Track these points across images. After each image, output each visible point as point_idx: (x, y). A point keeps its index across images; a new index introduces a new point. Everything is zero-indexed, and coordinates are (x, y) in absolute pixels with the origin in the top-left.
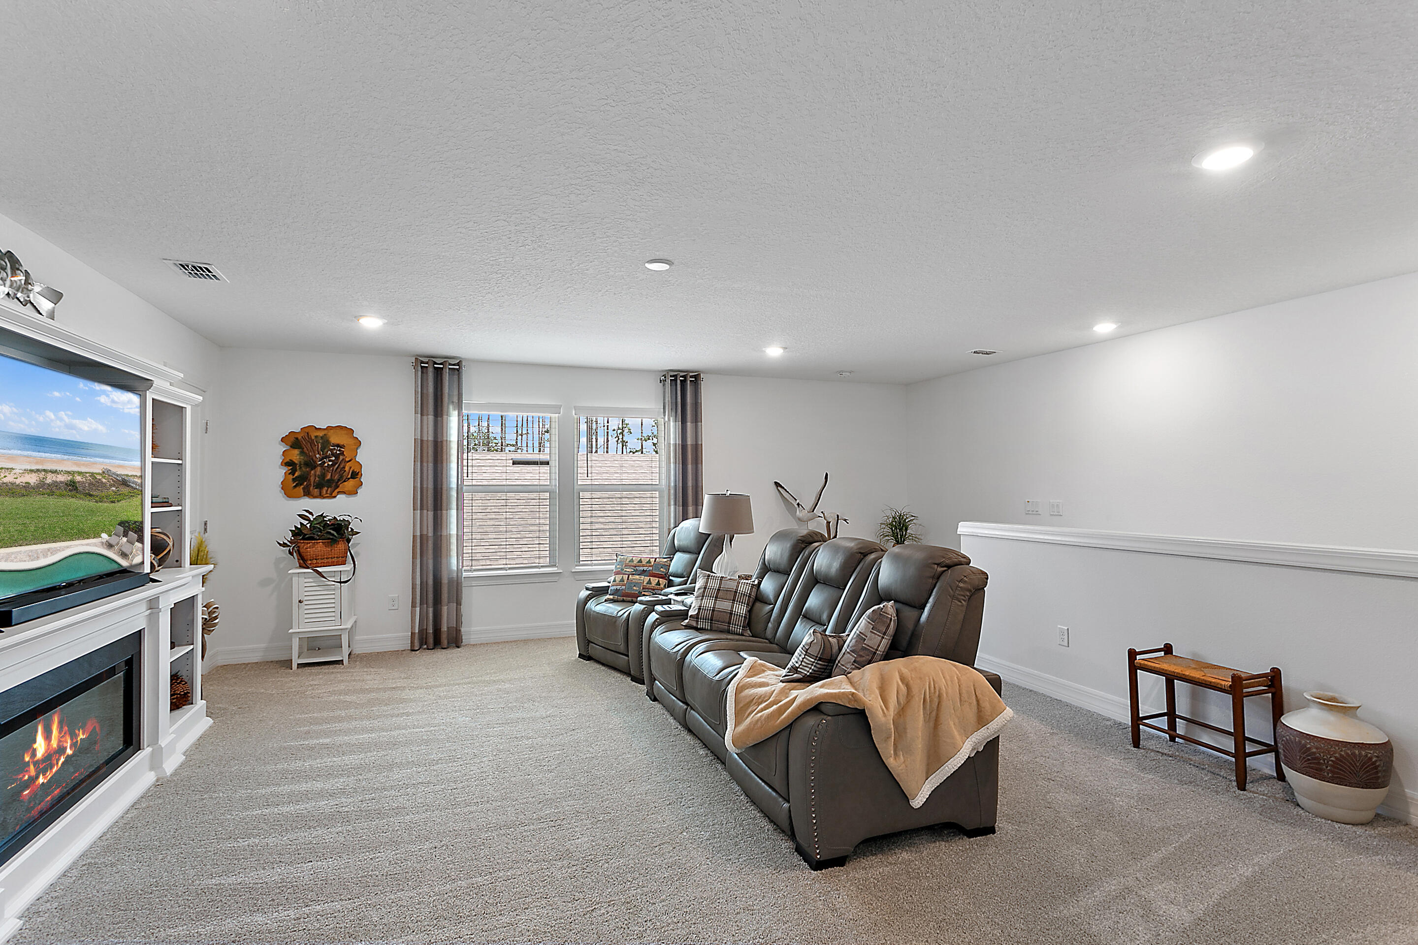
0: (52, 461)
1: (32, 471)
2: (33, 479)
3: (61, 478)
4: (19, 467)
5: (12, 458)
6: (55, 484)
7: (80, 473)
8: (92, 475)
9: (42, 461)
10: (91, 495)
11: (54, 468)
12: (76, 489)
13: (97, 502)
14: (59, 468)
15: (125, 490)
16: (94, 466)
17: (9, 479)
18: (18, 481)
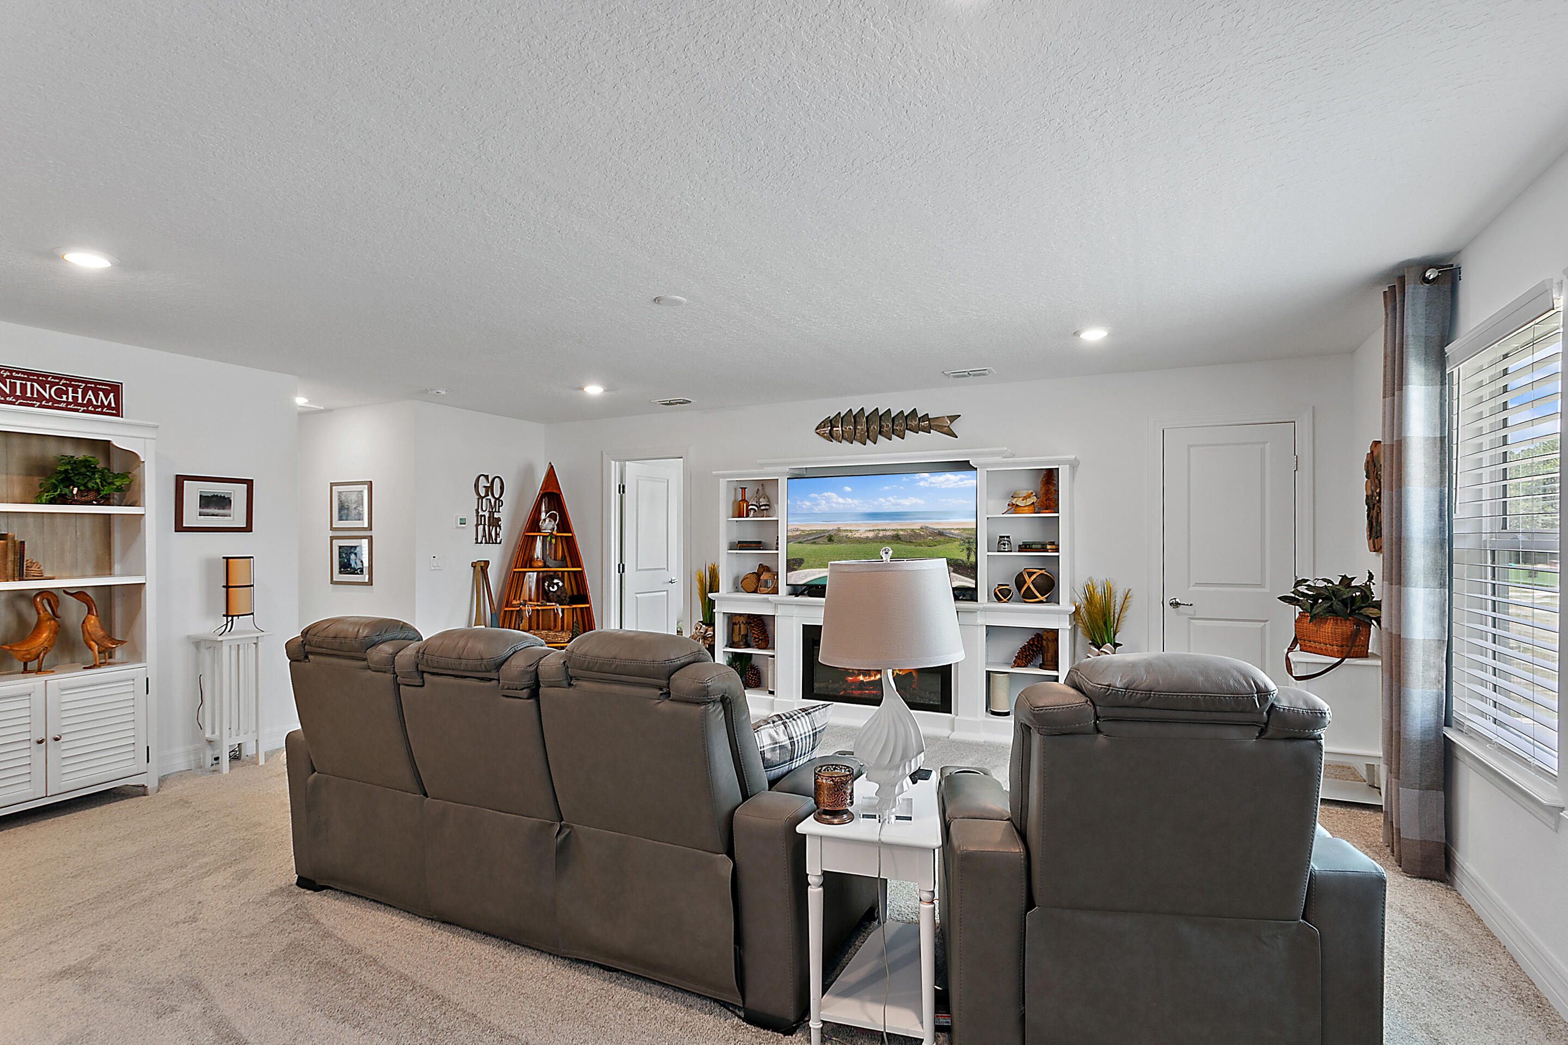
0: (883, 524)
1: (870, 531)
2: (871, 535)
3: (888, 533)
4: (863, 529)
5: (858, 525)
6: (884, 537)
7: (902, 530)
8: (913, 530)
9: (877, 525)
10: (910, 542)
11: (884, 528)
12: (900, 538)
13: (916, 546)
14: (887, 528)
15: (942, 539)
16: (916, 525)
17: (857, 535)
18: (862, 536)
